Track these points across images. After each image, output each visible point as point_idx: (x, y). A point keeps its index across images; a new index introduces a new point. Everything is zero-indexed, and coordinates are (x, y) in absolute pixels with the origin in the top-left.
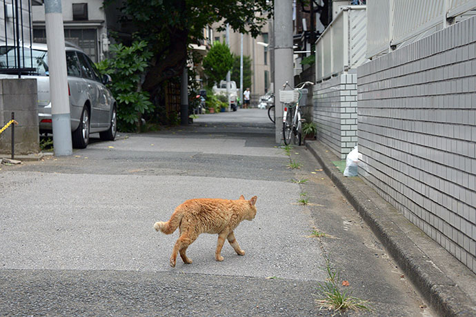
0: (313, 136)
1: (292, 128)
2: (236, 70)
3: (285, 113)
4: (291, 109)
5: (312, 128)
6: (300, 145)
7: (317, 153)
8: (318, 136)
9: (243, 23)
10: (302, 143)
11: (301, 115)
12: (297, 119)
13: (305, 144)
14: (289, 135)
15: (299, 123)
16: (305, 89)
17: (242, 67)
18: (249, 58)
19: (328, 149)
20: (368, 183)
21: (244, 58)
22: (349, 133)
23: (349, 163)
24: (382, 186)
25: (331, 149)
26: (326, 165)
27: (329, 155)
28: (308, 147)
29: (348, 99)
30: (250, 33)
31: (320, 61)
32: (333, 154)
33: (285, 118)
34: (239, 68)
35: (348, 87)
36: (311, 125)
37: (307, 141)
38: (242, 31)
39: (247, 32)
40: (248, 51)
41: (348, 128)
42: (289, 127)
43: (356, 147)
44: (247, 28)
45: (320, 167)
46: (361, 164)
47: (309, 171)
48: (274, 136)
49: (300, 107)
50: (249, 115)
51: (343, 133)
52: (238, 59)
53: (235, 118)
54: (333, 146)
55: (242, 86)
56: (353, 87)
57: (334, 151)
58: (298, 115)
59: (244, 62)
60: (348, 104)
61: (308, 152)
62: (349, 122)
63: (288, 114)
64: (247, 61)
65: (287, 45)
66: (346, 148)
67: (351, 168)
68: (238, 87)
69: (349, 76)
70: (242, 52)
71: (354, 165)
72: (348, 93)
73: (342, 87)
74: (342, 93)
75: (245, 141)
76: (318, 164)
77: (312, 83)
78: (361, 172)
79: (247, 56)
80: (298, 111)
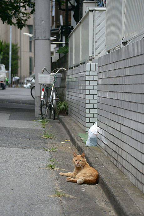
0: (65, 112)
1: (48, 105)
2: (6, 55)
3: (43, 93)
4: (47, 89)
5: (65, 105)
6: (54, 119)
7: (67, 126)
8: (69, 112)
9: (11, 16)
10: (56, 117)
11: (56, 95)
12: (53, 97)
13: (58, 118)
14: (46, 111)
15: (54, 101)
16: (59, 74)
17: (10, 53)
18: (16, 45)
19: (76, 123)
20: (104, 152)
21: (13, 46)
22: (92, 111)
23: (90, 135)
24: (114, 154)
25: (78, 123)
26: (73, 136)
27: (76, 128)
28: (61, 121)
29: (92, 83)
30: (17, 25)
31: (72, 51)
32: (80, 127)
33: (42, 97)
34: (8, 54)
35: (92, 73)
36: (64, 103)
37: (60, 116)
38: (10, 23)
39: (14, 24)
40: (16, 40)
41: (91, 106)
42: (46, 104)
43: (96, 122)
44: (14, 20)
45: (69, 138)
46: (99, 136)
47: (60, 141)
48: (33, 111)
49: (55, 88)
50: (16, 93)
51: (87, 111)
52: (8, 46)
53: (4, 95)
54: (79, 120)
55: (10, 69)
56: (96, 73)
57: (80, 125)
58: (53, 94)
59: (12, 49)
60: (91, 87)
61: (60, 125)
62: (92, 101)
63: (45, 93)
64: (15, 48)
65: (45, 37)
66: (90, 122)
67: (92, 139)
68: (7, 69)
69: (93, 64)
70: (11, 40)
71: (94, 137)
72: (92, 78)
73: (87, 73)
74: (87, 78)
75: (9, 115)
76: (67, 136)
77: (66, 69)
78: (99, 142)
79: (15, 44)
80: (54, 91)
